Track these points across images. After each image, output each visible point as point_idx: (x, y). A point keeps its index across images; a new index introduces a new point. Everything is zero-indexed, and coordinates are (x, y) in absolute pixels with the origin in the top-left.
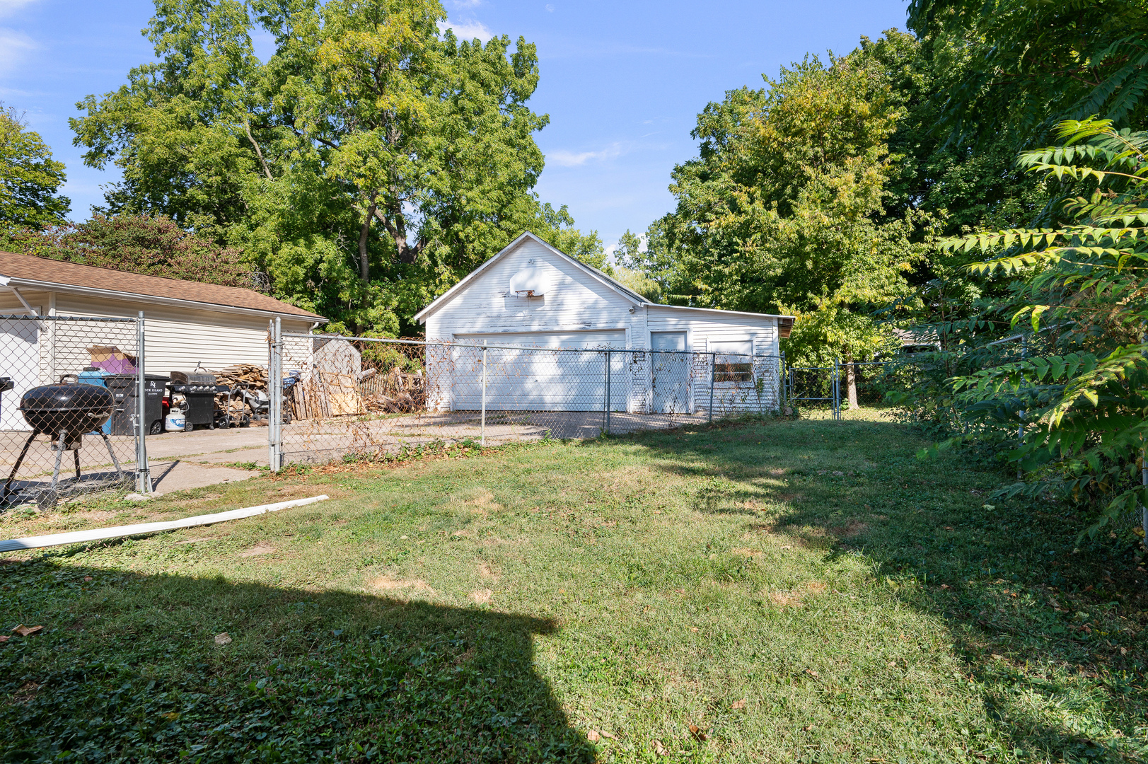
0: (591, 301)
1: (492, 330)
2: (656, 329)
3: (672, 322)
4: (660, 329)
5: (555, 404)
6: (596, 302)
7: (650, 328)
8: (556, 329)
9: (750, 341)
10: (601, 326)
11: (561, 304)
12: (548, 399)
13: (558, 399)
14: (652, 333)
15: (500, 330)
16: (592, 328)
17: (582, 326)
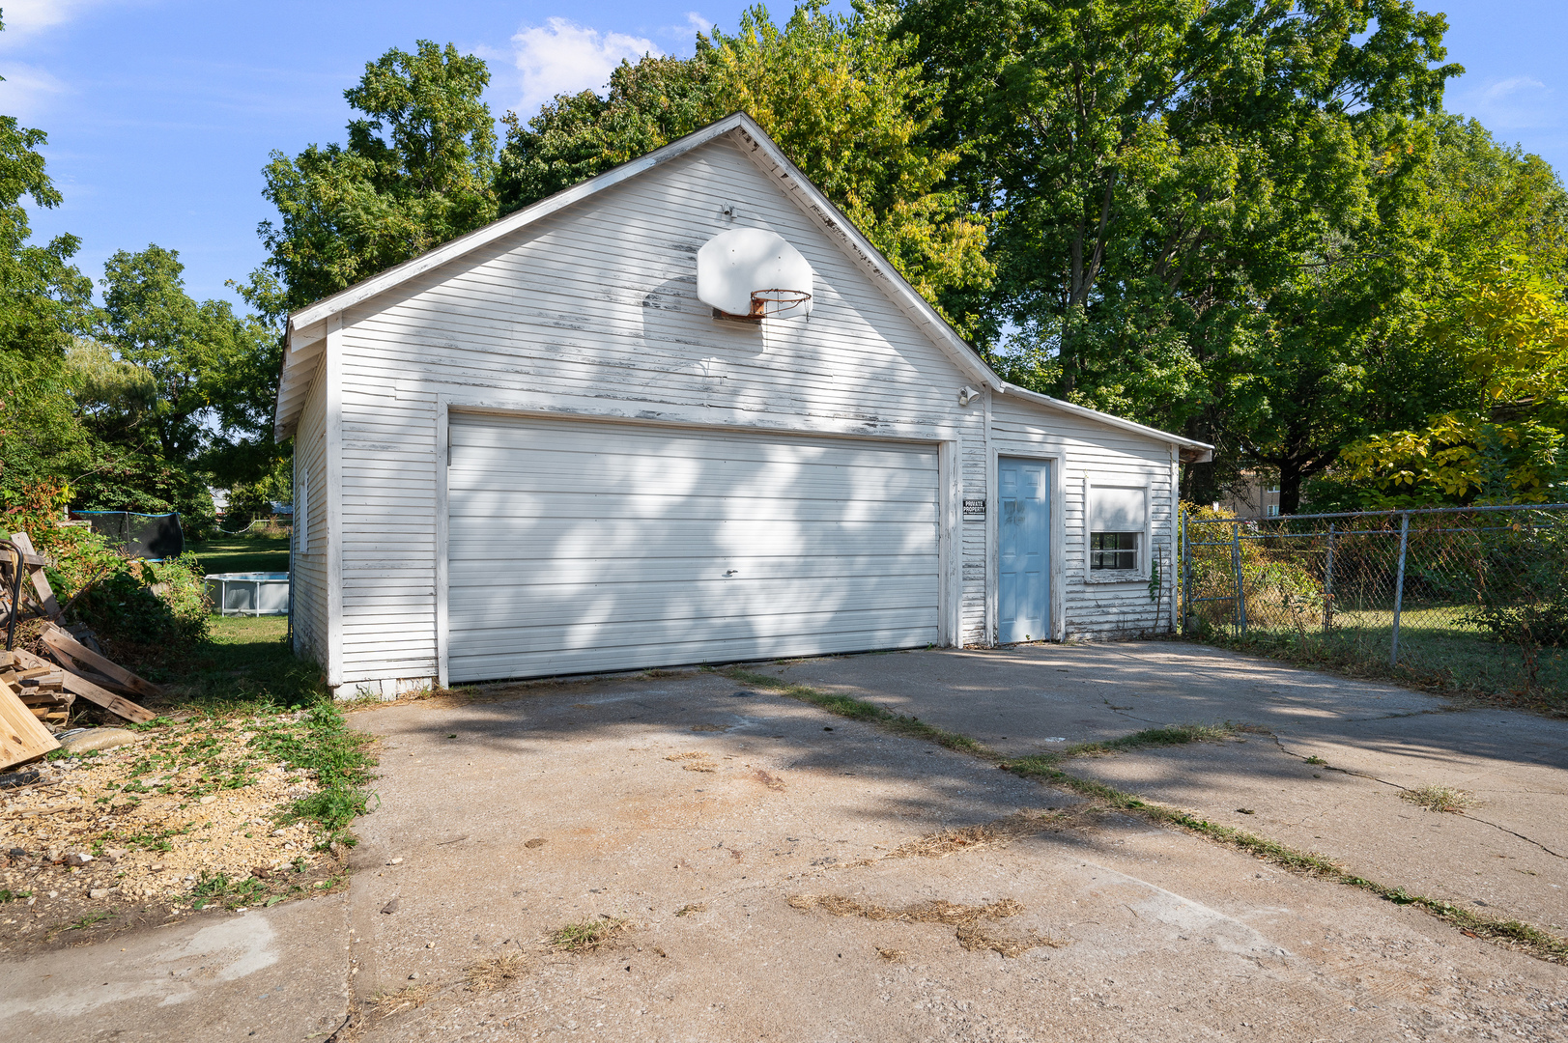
0: (882, 361)
1: (601, 408)
2: (1008, 449)
3: (1035, 437)
4: (1019, 450)
5: (780, 638)
6: (892, 367)
7: (997, 445)
8: (796, 424)
9: (1143, 489)
10: (904, 428)
11: (814, 357)
12: (766, 624)
13: (793, 623)
14: (1001, 457)
15: (630, 410)
16: (878, 431)
17: (859, 424)
